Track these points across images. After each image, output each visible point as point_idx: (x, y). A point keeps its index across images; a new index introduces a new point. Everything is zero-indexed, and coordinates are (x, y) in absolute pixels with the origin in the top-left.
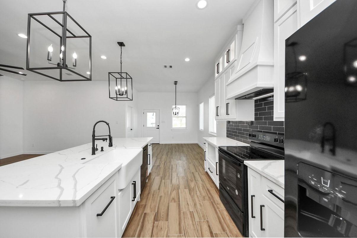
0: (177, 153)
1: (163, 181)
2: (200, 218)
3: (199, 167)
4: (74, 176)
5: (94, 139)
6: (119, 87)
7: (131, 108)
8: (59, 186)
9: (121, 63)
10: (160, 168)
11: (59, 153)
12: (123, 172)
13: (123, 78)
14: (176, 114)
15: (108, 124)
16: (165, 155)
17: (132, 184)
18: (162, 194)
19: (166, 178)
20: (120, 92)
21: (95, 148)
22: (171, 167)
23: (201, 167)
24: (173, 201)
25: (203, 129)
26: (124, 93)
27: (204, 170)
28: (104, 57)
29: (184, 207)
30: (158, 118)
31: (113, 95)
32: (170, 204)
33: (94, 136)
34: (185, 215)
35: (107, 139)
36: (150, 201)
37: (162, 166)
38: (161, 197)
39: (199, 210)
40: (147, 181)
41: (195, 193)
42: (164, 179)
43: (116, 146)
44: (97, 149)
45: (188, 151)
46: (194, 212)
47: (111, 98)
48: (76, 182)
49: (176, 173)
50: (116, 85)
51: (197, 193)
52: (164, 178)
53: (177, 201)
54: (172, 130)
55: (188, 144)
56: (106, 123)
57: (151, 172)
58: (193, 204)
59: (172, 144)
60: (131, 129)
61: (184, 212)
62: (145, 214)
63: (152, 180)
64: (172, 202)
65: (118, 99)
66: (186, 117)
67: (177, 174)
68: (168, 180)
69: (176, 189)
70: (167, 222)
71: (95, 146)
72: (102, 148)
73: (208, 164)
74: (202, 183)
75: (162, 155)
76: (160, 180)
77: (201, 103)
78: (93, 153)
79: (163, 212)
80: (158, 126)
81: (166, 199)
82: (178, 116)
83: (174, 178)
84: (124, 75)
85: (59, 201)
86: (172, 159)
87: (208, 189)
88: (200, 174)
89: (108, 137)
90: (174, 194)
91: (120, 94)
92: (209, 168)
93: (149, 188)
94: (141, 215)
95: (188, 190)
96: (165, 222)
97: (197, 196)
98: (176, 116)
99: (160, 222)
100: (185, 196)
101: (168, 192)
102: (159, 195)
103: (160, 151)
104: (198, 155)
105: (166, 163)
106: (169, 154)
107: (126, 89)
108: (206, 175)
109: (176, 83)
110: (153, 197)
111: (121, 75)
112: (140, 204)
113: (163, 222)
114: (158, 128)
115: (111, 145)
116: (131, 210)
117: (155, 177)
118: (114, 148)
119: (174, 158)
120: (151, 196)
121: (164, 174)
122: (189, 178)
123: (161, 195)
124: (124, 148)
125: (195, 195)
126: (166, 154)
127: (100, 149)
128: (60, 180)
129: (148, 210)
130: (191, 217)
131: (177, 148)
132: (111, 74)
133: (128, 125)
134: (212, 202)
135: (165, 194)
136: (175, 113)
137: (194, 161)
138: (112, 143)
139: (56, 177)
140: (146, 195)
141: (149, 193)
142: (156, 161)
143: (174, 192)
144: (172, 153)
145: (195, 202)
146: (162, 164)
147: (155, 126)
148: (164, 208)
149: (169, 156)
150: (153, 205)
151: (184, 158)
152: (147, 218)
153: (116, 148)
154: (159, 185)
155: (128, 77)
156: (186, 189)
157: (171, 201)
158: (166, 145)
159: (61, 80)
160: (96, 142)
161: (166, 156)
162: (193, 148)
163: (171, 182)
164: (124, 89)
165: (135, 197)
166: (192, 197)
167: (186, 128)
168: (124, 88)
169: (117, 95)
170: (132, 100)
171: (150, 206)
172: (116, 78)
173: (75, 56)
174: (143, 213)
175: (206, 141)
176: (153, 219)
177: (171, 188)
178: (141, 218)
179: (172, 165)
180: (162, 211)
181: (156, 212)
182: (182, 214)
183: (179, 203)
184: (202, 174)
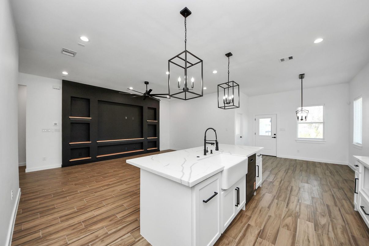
0: (304, 173)
1: (276, 201)
3: (344, 201)
4: (191, 167)
5: (205, 143)
6: (226, 96)
7: (241, 114)
8: (182, 171)
9: (229, 73)
10: (274, 185)
11: (185, 151)
12: (225, 174)
13: (231, 87)
14: (302, 120)
15: (215, 131)
16: (283, 172)
17: (236, 189)
18: (273, 215)
19: (280, 199)
20: (227, 101)
21: (206, 150)
22: (289, 189)
23: (348, 202)
25: (361, 143)
26: (231, 102)
27: (354, 208)
28: (215, 72)
29: (301, 241)
30: (274, 125)
31: (222, 105)
32: (281, 229)
33: (205, 140)
35: (214, 144)
36: (256, 215)
37: (277, 184)
38: (270, 216)
40: (255, 194)
41: (324, 232)
42: (278, 199)
43: (223, 151)
44: (207, 151)
45: (325, 174)
47: (220, 107)
48: (191, 171)
49: (296, 198)
50: (225, 95)
51: (329, 233)
52: (277, 197)
53: (292, 230)
54: (297, 141)
55: (326, 164)
56: (214, 130)
57: (261, 186)
59: (296, 160)
60: (241, 137)
62: (249, 225)
63: (262, 195)
64: (285, 228)
65: (226, 108)
66: (324, 123)
67: (299, 200)
68: (283, 202)
69: (293, 216)
70: (273, 245)
71: (206, 149)
72: (211, 151)
73: (362, 199)
74: (343, 224)
75: (279, 171)
76: (272, 198)
77: (356, 99)
78: (205, 154)
79: (270, 233)
80: (275, 135)
81: (276, 222)
82: (306, 122)
83: (293, 202)
84: (231, 84)
85: (181, 180)
86: (294, 179)
88: (342, 211)
89: (215, 142)
90: (289, 220)
91: (227, 103)
92: (362, 207)
93: (256, 202)
94: (245, 224)
95: (313, 224)
96: (271, 244)
97: (329, 237)
98: (302, 121)
99: (265, 241)
100: (306, 230)
101: (280, 215)
102: (268, 214)
103: (277, 166)
104: (344, 183)
105: (283, 181)
106: (290, 171)
107: (232, 96)
108: (356, 217)
109: (302, 76)
110: (260, 213)
111: (228, 85)
112: (245, 213)
113: (268, 243)
114: (275, 137)
115: (217, 149)
116: (234, 214)
117: (265, 193)
118: (221, 153)
119: (296, 178)
120: (257, 211)
121: (279, 194)
122: (319, 210)
123: (270, 215)
124: (230, 154)
125: (325, 236)
126: (285, 171)
127: (210, 152)
128: (183, 168)
129: (252, 223)
131: (304, 166)
132: (220, 86)
133: (237, 132)
135: (276, 216)
136: (300, 118)
137: (335, 190)
138: (218, 148)
139: (182, 166)
140: (253, 207)
141: (255, 207)
142: (269, 176)
143: (290, 218)
144: (294, 171)
145: (322, 243)
146: (276, 181)
147: (270, 135)
148: (272, 229)
149: (288, 174)
150: (259, 220)
151: (316, 183)
152: (250, 230)
153: (223, 153)
154: (269, 203)
155: (235, 84)
156: (309, 221)
158: (286, 159)
159: (186, 100)
160: (207, 145)
161: (285, 174)
162: (337, 172)
163: (287, 206)
164: (230, 98)
165: (238, 203)
166: (318, 236)
167: (324, 139)
168: (231, 96)
169: (224, 103)
170: (239, 107)
171: (256, 220)
172: (224, 89)
173: (193, 80)
174: (247, 223)
175: (359, 161)
176: (257, 234)
177: (286, 212)
178: (244, 227)
179: (292, 187)
180: (269, 231)
181: (262, 228)
183: (294, 234)
184: (348, 213)
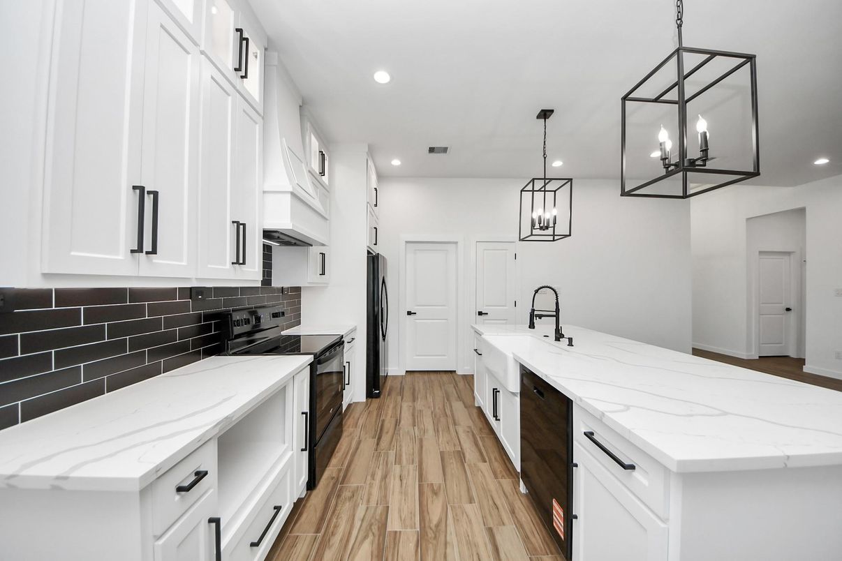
2: (387, 455)
18: (468, 507)
24: (435, 488)
29: (411, 472)
32: (441, 481)
34: (411, 459)
38: (471, 501)
39: (381, 467)
41: (372, 511)
46: (392, 463)
51: (362, 515)
53: (426, 488)
58: (390, 477)
61: (413, 464)
62: (485, 462)
64: (437, 486)
69: (430, 535)
70: (441, 450)
81: (456, 492)
87: (318, 531)
90: (436, 512)
95: (389, 529)
97: (368, 501)
99: (452, 451)
100: (403, 501)
101: (456, 519)
102: (477, 505)
113: (448, 449)
123: (474, 506)
125: (373, 504)
129: (485, 468)
130: (401, 456)
134: (342, 483)
143: (435, 520)
145: (383, 483)
152: (478, 456)
156: (396, 532)
157: (440, 487)
166: (385, 496)
176: (466, 454)
178: (488, 456)
180: (455, 465)
182: (417, 460)
183: (422, 481)
